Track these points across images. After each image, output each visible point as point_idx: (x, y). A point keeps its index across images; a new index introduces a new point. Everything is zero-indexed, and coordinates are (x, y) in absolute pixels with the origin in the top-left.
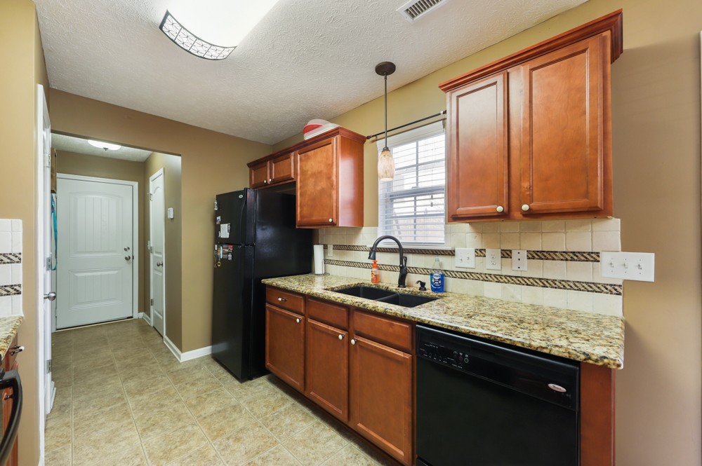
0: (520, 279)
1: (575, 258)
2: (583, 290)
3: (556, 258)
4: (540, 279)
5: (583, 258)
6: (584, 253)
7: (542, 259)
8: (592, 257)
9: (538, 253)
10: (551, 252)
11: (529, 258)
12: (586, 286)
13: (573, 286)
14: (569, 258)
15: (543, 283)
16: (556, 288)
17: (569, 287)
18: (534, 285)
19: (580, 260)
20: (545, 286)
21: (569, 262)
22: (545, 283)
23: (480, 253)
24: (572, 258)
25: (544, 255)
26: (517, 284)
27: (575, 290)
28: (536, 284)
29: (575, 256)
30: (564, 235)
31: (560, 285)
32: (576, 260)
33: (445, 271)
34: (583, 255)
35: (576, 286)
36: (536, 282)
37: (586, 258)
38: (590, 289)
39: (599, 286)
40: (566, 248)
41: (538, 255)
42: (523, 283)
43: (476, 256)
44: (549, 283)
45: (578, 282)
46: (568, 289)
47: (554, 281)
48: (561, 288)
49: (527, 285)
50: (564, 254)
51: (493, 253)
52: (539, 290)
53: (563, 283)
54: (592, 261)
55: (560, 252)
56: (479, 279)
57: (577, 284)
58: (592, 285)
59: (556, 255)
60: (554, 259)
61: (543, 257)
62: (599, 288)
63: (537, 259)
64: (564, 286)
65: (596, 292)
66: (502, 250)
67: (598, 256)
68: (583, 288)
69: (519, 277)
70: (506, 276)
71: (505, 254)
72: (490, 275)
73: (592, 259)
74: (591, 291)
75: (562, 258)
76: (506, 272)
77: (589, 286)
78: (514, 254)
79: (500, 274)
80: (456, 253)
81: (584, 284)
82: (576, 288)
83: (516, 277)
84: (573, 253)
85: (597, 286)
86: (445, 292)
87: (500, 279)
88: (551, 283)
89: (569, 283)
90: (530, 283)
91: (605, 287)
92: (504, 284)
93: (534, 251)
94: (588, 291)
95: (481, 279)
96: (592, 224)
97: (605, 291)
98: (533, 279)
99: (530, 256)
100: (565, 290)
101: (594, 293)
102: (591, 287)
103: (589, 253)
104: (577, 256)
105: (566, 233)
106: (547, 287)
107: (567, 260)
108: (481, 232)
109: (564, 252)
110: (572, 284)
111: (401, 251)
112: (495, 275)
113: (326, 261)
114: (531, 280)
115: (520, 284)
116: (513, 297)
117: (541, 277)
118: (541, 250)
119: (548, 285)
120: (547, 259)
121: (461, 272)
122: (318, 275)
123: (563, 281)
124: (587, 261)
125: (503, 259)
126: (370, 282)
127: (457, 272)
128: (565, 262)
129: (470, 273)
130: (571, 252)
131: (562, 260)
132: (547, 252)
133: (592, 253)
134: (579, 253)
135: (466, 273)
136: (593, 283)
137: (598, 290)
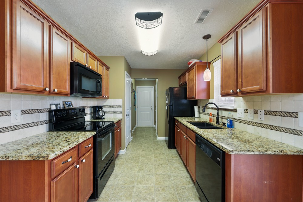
0: (261, 124)
1: (286, 115)
2: (289, 133)
3: (277, 115)
4: (270, 125)
5: (289, 115)
6: (290, 112)
7: (271, 115)
8: (294, 115)
9: (269, 112)
10: (275, 111)
11: (265, 114)
12: (291, 131)
13: (285, 130)
14: (283, 115)
15: (271, 127)
16: (276, 130)
17: (282, 131)
18: (267, 128)
19: (288, 117)
20: (272, 129)
21: (283, 117)
22: (272, 127)
23: (246, 111)
24: (284, 115)
25: (271, 113)
26: (260, 127)
27: (285, 132)
28: (268, 128)
29: (285, 114)
30: (280, 102)
31: (278, 129)
32: (286, 116)
33: (234, 119)
34: (289, 114)
35: (286, 130)
36: (268, 127)
37: (291, 115)
38: (293, 133)
39: (297, 131)
40: (281, 110)
41: (269, 113)
42: (263, 126)
43: (245, 112)
44: (273, 128)
45: (287, 128)
46: (282, 132)
47: (276, 127)
48: (279, 131)
49: (264, 128)
50: (280, 113)
51: (251, 111)
52: (269, 131)
53: (280, 128)
54: (294, 117)
55: (279, 112)
56: (245, 123)
57: (286, 129)
58: (294, 131)
59: (277, 113)
60: (276, 115)
61: (271, 114)
62: (297, 132)
63: (269, 115)
64: (280, 130)
65: (296, 135)
66: (254, 110)
67: (297, 115)
68: (289, 132)
69: (261, 123)
70: (256, 123)
71: (255, 112)
72: (250, 121)
73: (294, 116)
74: (293, 134)
75: (279, 115)
76: (256, 121)
77: (292, 131)
78: (259, 112)
79: (253, 121)
80: (238, 111)
81: (290, 130)
82: (286, 131)
83: (260, 123)
84: (285, 112)
85: (296, 131)
86: (234, 128)
87: (253, 124)
88: (275, 128)
89: (283, 128)
90: (265, 127)
91: (300, 132)
92: (255, 126)
93: (267, 111)
94: (292, 134)
95: (246, 123)
96: (294, 96)
97: (301, 134)
98: (267, 125)
99: (265, 113)
100: (281, 132)
101: (295, 135)
102: (293, 132)
103: (292, 113)
104: (286, 114)
105: (281, 101)
106: (273, 130)
107: (282, 116)
108: (246, 101)
109: (280, 112)
110: (284, 129)
111: (218, 109)
112: (251, 122)
113: (199, 112)
114: (266, 125)
115: (261, 127)
116: (258, 133)
117: (270, 124)
118: (270, 110)
119: (273, 129)
120: (273, 115)
121: (240, 120)
122: (196, 117)
123: (280, 127)
124: (291, 117)
125: (255, 114)
126: (209, 122)
127: (238, 119)
128: (281, 117)
129: (242, 120)
130: (284, 112)
131: (279, 116)
132: (273, 111)
133: (294, 113)
134: (287, 112)
135: (241, 120)
136: (294, 130)
137: (297, 134)
